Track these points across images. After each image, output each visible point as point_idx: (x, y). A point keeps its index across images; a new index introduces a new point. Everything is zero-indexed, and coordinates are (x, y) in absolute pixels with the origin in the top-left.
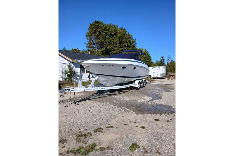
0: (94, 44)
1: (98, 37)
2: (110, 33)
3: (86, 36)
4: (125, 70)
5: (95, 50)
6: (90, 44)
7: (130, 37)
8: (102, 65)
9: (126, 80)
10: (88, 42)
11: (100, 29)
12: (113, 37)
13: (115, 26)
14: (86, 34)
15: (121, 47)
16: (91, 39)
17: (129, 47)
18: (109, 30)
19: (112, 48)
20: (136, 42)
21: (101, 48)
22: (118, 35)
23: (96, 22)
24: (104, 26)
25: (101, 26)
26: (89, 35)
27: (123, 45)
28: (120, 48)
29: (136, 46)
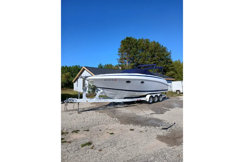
0: (125, 59)
1: (129, 53)
2: (141, 47)
3: (119, 52)
4: (129, 84)
5: (126, 65)
6: (121, 59)
7: (164, 50)
8: (105, 80)
9: (137, 94)
10: (120, 58)
11: (131, 44)
12: (145, 51)
13: (146, 40)
14: (118, 51)
15: (154, 61)
16: (122, 55)
17: (162, 60)
18: (140, 44)
19: (144, 62)
20: (171, 54)
21: (132, 62)
22: (150, 48)
23: (127, 38)
24: (135, 41)
25: (132, 42)
26: (121, 51)
27: (155, 58)
28: (151, 61)
29: (171, 58)
